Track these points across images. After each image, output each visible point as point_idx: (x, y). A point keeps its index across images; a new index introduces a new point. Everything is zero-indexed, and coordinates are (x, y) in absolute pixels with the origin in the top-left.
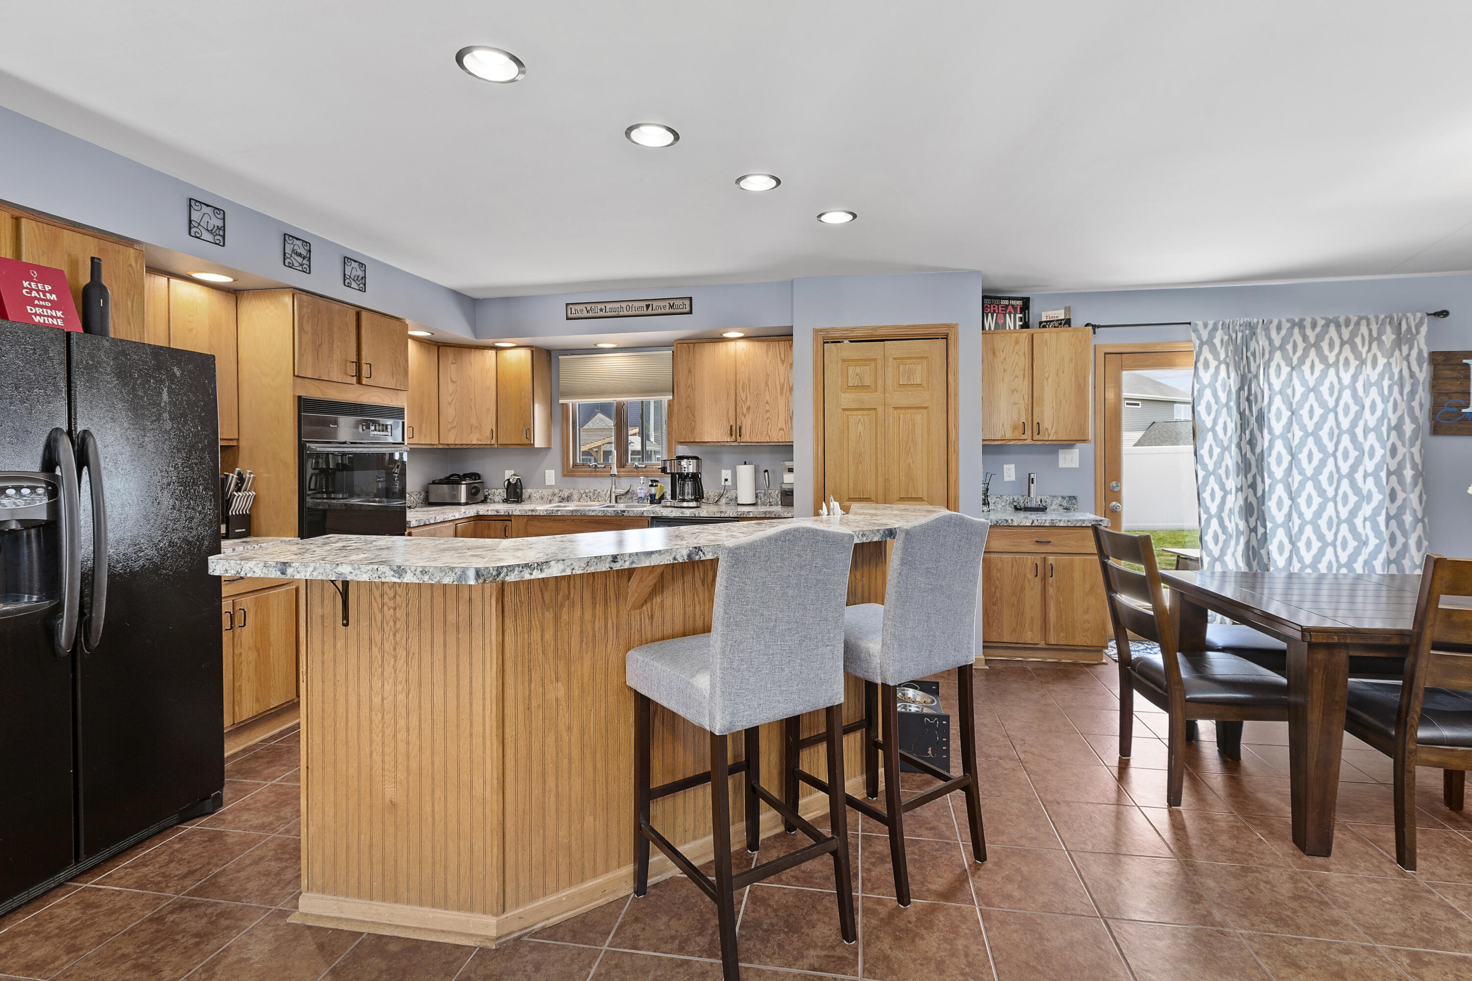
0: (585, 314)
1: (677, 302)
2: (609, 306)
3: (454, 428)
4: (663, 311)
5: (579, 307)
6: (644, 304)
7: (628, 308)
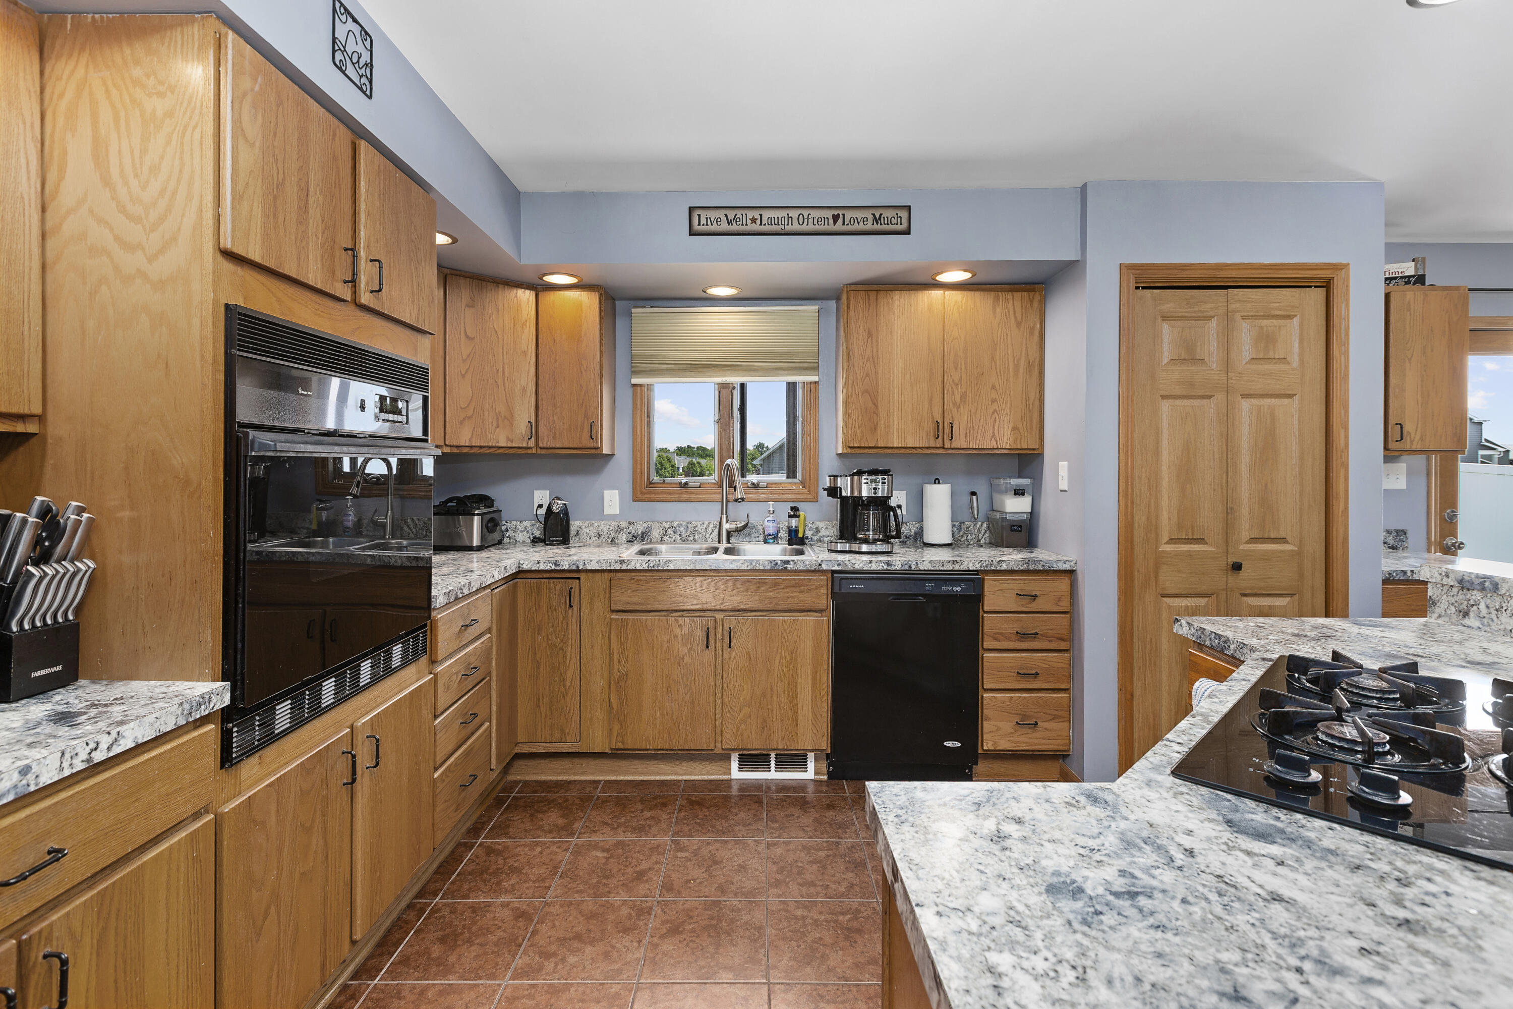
0: (724, 227)
1: (887, 214)
2: (766, 214)
3: (470, 417)
4: (861, 227)
5: (713, 215)
6: (829, 214)
7: (802, 219)
